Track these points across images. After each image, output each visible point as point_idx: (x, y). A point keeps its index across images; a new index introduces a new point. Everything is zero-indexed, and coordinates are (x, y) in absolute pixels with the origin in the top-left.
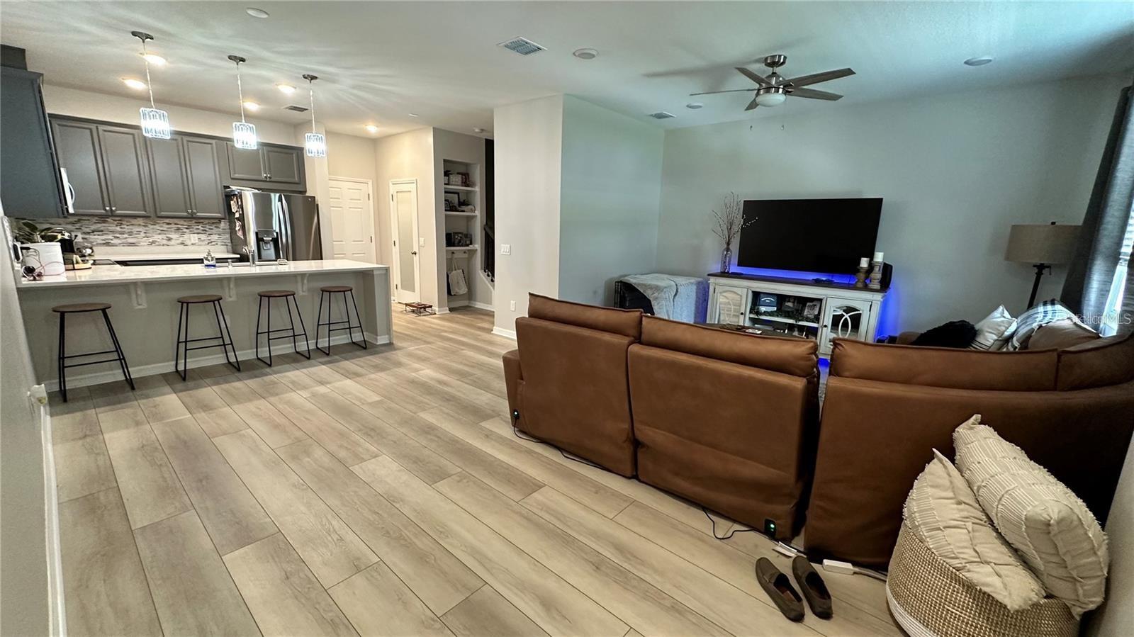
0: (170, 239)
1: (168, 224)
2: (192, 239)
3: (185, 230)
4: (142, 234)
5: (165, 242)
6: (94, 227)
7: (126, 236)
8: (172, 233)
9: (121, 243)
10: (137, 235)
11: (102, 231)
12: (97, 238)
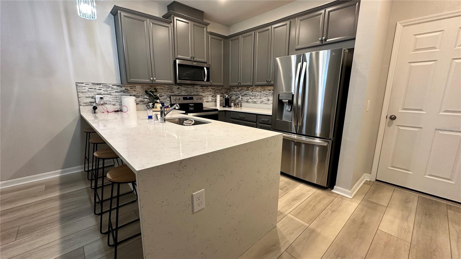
4: (259, 97)
5: (267, 102)
6: (245, 93)
7: (253, 97)
8: (271, 96)
9: (251, 102)
10: (257, 97)
11: (247, 95)
12: (245, 98)
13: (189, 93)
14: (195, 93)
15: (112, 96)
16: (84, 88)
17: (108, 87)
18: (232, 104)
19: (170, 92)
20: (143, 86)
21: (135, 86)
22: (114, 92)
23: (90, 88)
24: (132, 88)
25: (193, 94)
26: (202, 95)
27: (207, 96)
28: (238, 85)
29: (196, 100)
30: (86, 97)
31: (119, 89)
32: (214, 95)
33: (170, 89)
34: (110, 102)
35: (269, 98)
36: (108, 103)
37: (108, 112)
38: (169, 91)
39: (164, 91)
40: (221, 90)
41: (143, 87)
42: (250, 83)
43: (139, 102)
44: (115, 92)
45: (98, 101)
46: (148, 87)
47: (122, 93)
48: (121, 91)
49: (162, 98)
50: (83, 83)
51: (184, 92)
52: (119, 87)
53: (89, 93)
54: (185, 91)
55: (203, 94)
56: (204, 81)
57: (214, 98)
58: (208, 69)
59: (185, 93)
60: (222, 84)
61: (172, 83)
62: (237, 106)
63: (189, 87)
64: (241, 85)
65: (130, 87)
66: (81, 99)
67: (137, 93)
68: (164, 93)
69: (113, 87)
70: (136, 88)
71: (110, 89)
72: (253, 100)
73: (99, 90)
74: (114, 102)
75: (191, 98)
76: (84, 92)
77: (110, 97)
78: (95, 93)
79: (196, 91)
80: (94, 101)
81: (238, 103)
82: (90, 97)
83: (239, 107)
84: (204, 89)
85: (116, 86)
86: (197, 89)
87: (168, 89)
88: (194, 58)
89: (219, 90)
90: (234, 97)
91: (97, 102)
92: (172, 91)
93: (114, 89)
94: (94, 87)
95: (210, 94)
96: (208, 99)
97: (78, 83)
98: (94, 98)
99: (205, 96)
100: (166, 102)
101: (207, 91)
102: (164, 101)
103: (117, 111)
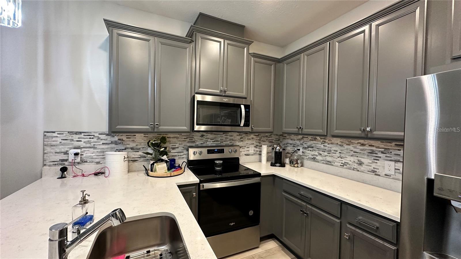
0: (361, 164)
1: (363, 145)
2: (387, 167)
3: (380, 155)
4: (338, 154)
5: (356, 166)
6: (309, 143)
7: (326, 154)
8: (366, 157)
9: (321, 160)
10: (334, 155)
11: (313, 148)
12: (310, 153)
13: (219, 142)
14: (228, 142)
15: (96, 150)
16: (54, 139)
17: (92, 137)
18: (287, 161)
19: (188, 142)
20: (148, 134)
21: (135, 134)
22: (101, 143)
23: (64, 140)
24: (129, 137)
25: (224, 145)
26: (239, 146)
27: (247, 147)
28: (297, 132)
29: (227, 154)
30: (56, 153)
31: (110, 139)
32: (258, 144)
33: (189, 137)
34: (92, 158)
35: (363, 160)
36: (88, 160)
37: (83, 175)
38: (188, 140)
39: (179, 141)
40: (269, 137)
41: (146, 135)
42: (321, 131)
43: (139, 158)
44: (103, 143)
45: (71, 157)
46: (155, 135)
47: (113, 146)
48: (112, 142)
49: (176, 151)
50: (54, 132)
51: (210, 142)
53: (61, 147)
54: (213, 139)
55: (240, 144)
56: (239, 126)
57: (258, 149)
58: (247, 107)
59: (212, 143)
60: (270, 129)
61: (187, 130)
62: (296, 165)
64: (303, 132)
65: (127, 135)
66: (47, 156)
67: (136, 145)
69: (100, 136)
70: (135, 138)
71: (95, 140)
72: (325, 158)
73: (78, 141)
74: (98, 158)
75: (222, 151)
76: (54, 146)
77: (93, 152)
78: (71, 146)
79: (230, 140)
80: (66, 158)
81: (297, 161)
82: (62, 153)
83: (298, 167)
84: (243, 136)
85: (105, 135)
86: (232, 136)
87: (186, 137)
88: (225, 91)
89: (267, 136)
90: (290, 149)
91: (70, 160)
92: (192, 141)
93: (102, 140)
94: (71, 138)
95: (253, 142)
96: (249, 151)
97: (48, 132)
98: (66, 153)
99: (244, 147)
100: (182, 157)
101: (248, 139)
102: (178, 156)
103: (96, 174)
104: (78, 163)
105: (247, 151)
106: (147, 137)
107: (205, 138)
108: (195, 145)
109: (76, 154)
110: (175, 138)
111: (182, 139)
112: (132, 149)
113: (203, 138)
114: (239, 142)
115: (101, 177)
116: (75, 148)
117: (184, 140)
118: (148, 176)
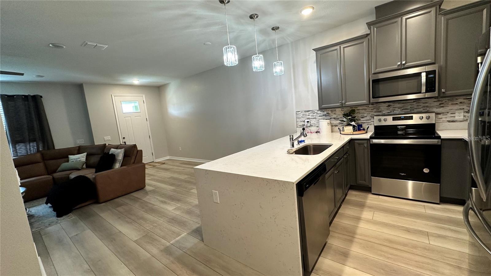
13: (409, 110)
14: (421, 110)
15: (316, 120)
16: (300, 115)
17: (314, 113)
19: (375, 112)
20: (343, 109)
21: (335, 109)
22: (318, 116)
23: (303, 115)
24: (333, 111)
25: (416, 112)
27: (451, 113)
29: (418, 120)
30: (301, 121)
31: (322, 113)
33: (375, 108)
34: (315, 124)
36: (313, 125)
37: (311, 132)
38: (375, 110)
39: (367, 112)
41: (342, 109)
44: (319, 116)
45: (306, 123)
47: (324, 117)
49: (364, 119)
51: (398, 110)
52: (322, 112)
53: (302, 118)
54: (401, 108)
55: (440, 110)
56: (420, 92)
59: (400, 111)
63: (408, 103)
65: (331, 111)
66: (298, 123)
67: (337, 116)
68: (367, 114)
69: (317, 112)
70: (336, 111)
71: (315, 114)
73: (308, 115)
74: (317, 124)
75: (409, 118)
76: (300, 118)
79: (424, 107)
80: (304, 124)
84: (444, 101)
85: (319, 111)
86: (426, 103)
87: (373, 108)
91: (306, 125)
92: (378, 111)
93: (318, 114)
94: (305, 114)
95: (462, 107)
96: (455, 117)
97: (297, 112)
98: (304, 122)
99: (445, 113)
100: (370, 123)
101: (452, 104)
102: (367, 123)
103: (317, 132)
104: (309, 126)
105: (451, 117)
106: (343, 110)
107: (392, 107)
108: (382, 114)
109: (308, 122)
110: (363, 109)
111: (369, 110)
112: (334, 118)
113: (389, 108)
114: (437, 108)
115: (319, 134)
116: (307, 119)
117: (372, 110)
118: (341, 134)
